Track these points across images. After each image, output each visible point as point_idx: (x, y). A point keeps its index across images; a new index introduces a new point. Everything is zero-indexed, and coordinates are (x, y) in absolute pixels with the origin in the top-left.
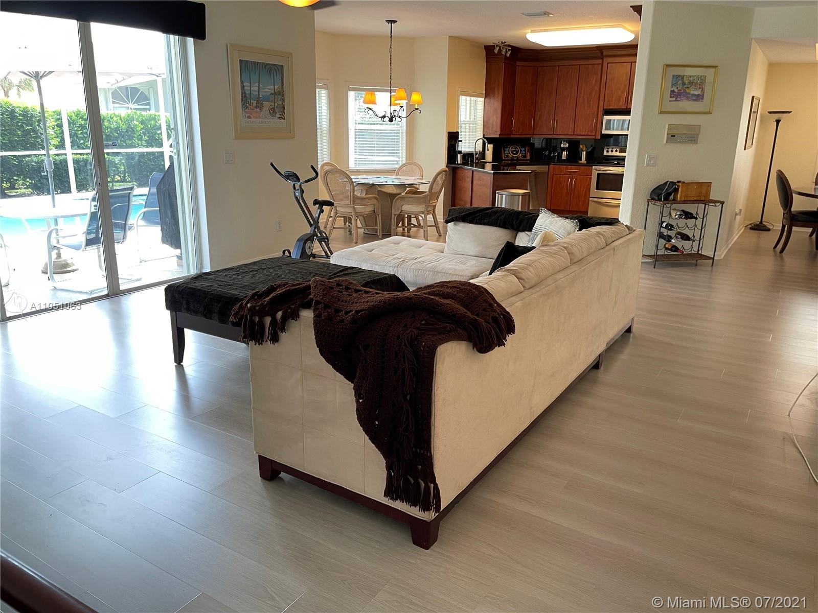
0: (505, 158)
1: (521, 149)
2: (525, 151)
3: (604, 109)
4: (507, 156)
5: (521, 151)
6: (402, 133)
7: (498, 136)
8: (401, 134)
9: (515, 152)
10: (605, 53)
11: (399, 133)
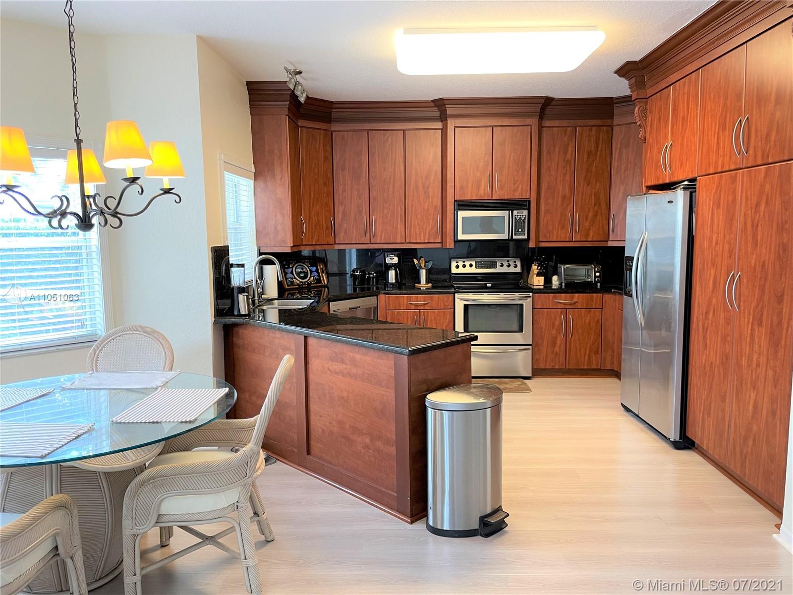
0: (288, 286)
1: (311, 268)
2: (317, 271)
3: (455, 201)
4: (292, 282)
5: (311, 272)
6: (88, 254)
7: (288, 250)
8: (84, 255)
9: (302, 275)
10: (449, 111)
11: (80, 254)
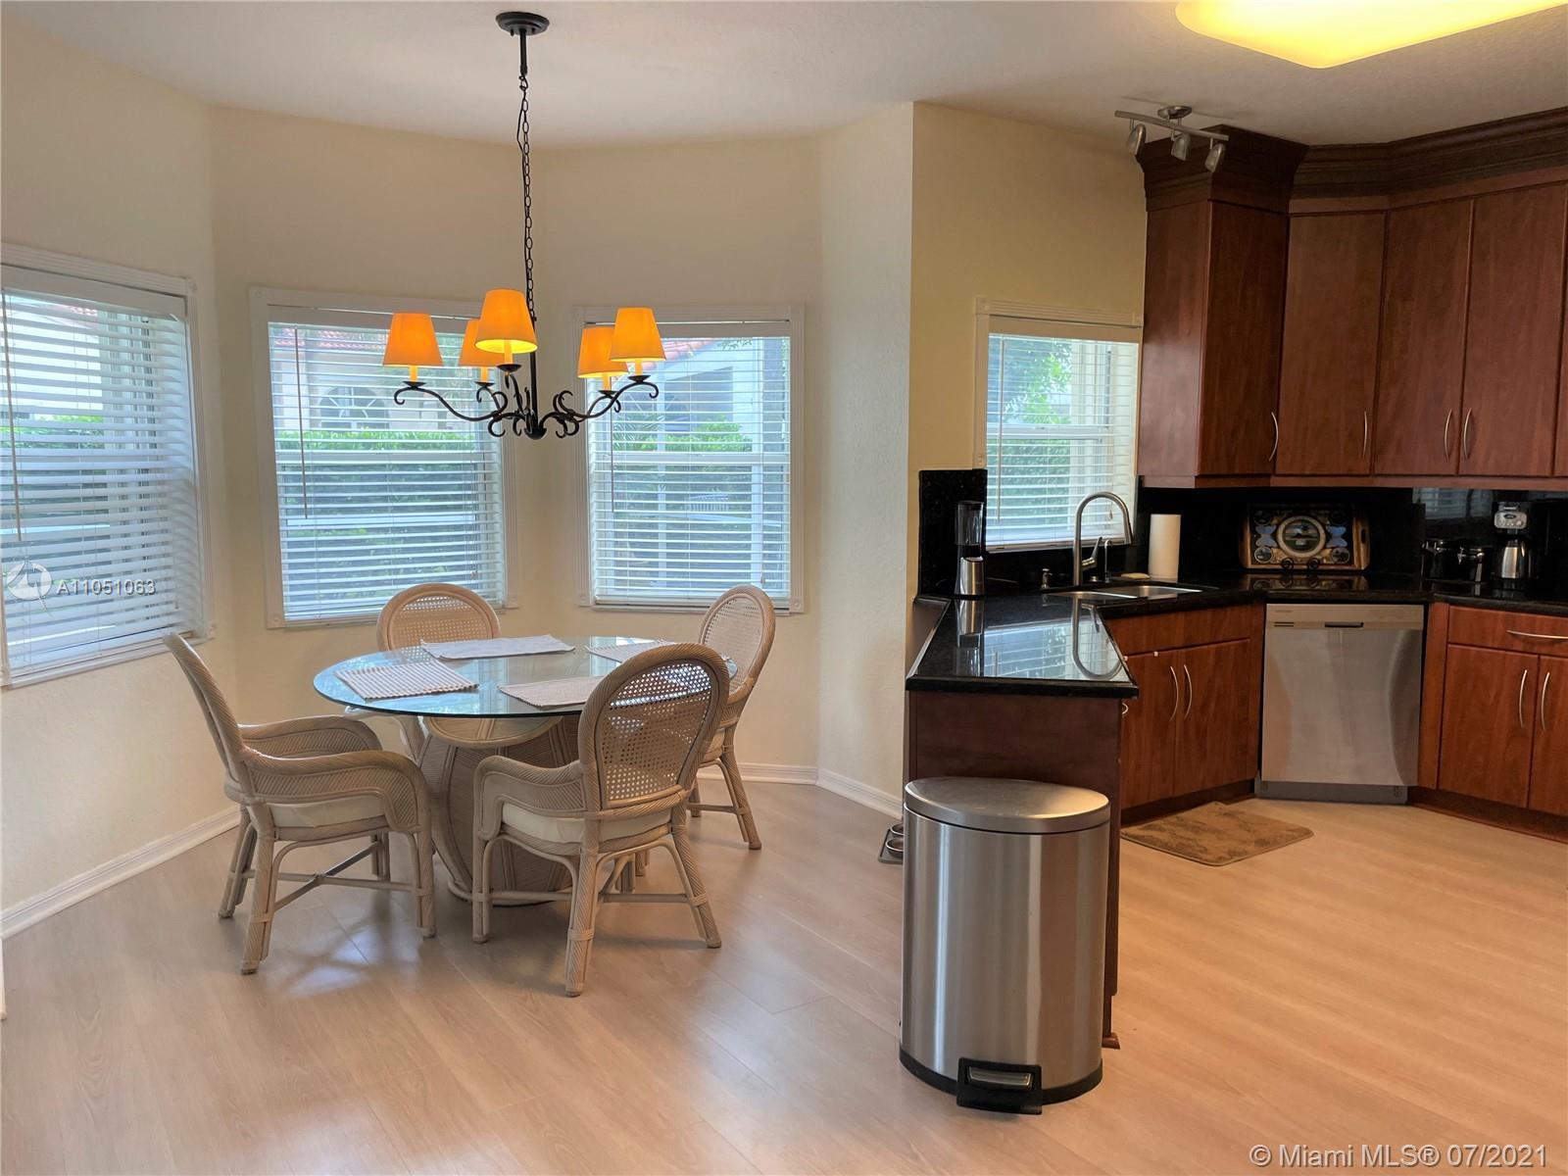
1: (1331, 529)
2: (1348, 537)
4: (1267, 556)
5: (1329, 536)
7: (1190, 485)
9: (1300, 542)
